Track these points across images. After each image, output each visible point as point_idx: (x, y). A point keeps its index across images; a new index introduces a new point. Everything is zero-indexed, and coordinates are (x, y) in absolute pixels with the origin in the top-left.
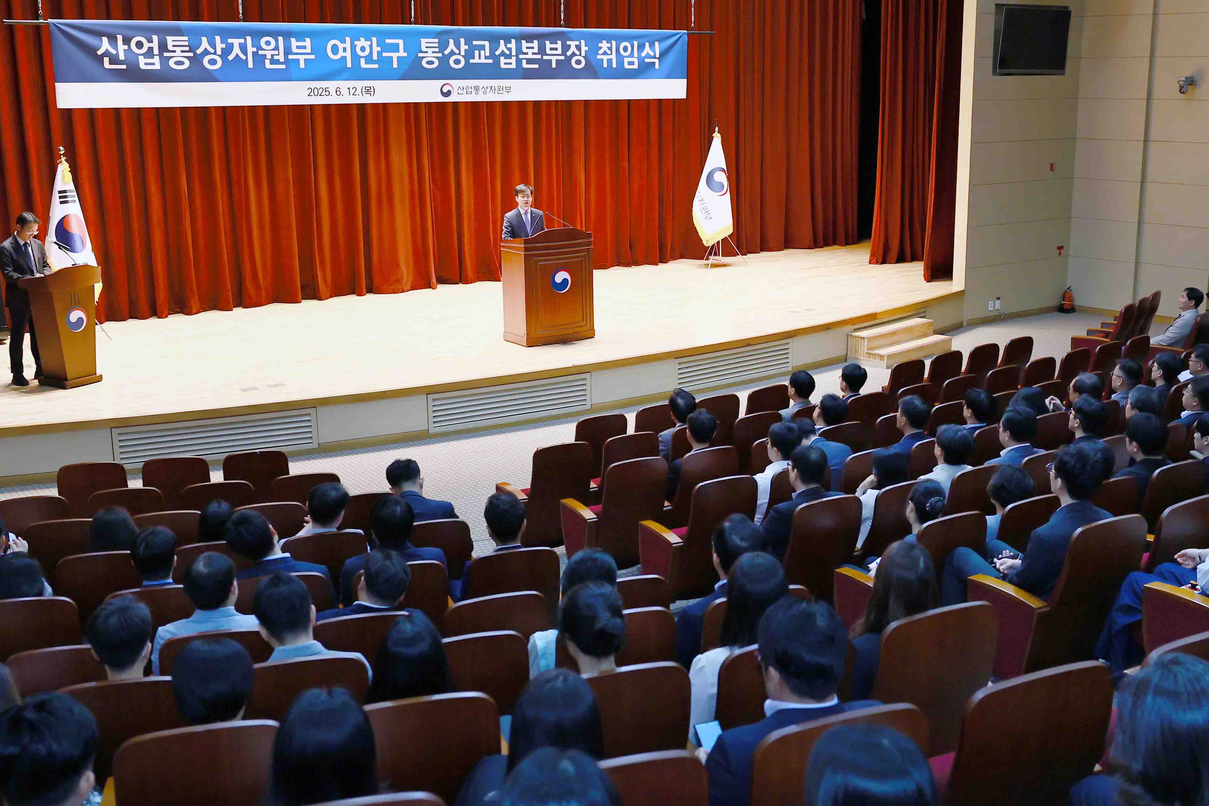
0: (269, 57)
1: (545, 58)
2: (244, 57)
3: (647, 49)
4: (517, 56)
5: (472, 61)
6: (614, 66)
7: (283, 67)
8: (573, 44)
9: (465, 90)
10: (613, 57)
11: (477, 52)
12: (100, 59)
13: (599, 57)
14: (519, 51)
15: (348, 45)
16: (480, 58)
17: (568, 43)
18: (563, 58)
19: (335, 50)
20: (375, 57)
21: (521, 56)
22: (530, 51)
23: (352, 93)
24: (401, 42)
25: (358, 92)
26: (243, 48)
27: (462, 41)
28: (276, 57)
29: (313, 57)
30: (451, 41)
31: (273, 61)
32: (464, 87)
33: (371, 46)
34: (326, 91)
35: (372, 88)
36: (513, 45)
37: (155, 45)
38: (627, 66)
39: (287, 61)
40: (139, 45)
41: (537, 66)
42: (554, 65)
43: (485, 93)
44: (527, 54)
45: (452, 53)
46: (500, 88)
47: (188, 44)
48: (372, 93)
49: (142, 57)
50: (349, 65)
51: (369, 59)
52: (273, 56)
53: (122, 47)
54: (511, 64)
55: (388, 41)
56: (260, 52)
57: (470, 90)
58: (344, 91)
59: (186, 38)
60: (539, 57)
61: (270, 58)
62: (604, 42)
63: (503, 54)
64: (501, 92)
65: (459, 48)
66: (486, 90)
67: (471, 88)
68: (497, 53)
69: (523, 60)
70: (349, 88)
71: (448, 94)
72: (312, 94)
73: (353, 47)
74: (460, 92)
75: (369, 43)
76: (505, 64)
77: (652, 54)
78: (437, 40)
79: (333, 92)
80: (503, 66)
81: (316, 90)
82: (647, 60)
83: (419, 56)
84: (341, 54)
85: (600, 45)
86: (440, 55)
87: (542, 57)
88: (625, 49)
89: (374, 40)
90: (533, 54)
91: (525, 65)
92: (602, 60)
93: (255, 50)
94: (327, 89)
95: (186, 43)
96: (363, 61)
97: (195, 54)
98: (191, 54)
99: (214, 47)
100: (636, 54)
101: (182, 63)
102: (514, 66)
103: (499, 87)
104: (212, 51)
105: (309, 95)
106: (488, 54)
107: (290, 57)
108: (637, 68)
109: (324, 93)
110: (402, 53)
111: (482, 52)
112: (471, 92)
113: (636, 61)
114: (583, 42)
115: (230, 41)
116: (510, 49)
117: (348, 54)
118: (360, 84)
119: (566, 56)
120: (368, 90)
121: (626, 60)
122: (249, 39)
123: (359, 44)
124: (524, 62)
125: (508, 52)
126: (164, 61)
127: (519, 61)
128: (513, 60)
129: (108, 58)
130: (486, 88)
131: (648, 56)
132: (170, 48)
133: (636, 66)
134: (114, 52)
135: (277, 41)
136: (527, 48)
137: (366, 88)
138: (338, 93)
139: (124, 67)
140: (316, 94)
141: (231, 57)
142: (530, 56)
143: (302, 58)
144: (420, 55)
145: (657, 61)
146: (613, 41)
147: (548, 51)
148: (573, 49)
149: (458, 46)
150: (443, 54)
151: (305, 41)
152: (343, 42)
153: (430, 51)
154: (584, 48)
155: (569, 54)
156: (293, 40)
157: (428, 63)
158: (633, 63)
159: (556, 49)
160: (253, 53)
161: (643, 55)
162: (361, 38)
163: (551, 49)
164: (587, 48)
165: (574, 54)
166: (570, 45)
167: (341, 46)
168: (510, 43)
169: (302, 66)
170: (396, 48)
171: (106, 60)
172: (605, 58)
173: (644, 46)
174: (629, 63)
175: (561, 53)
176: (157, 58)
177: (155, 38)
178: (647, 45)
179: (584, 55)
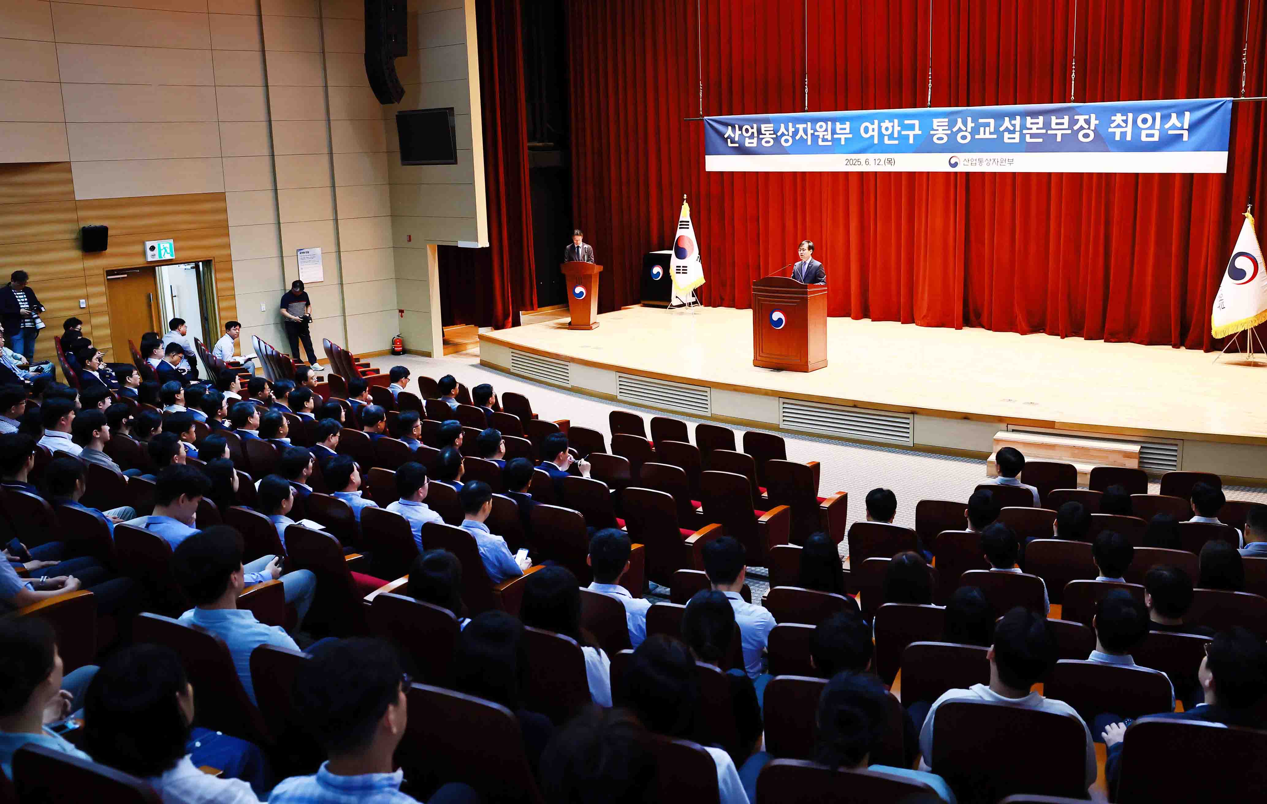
0: (821, 136)
1: (1050, 132)
2: (805, 137)
3: (1174, 119)
4: (1021, 131)
5: (977, 137)
6: (1129, 138)
7: (830, 143)
8: (1081, 118)
9: (970, 162)
10: (1129, 130)
11: (982, 129)
12: (726, 140)
13: (1110, 130)
14: (1023, 127)
15: (876, 126)
16: (985, 134)
17: (1076, 117)
18: (1069, 132)
19: (866, 130)
20: (896, 135)
21: (1025, 132)
22: (1034, 127)
23: (876, 164)
24: (916, 123)
25: (882, 162)
26: (805, 131)
27: (969, 119)
28: (826, 137)
29: (850, 136)
30: (960, 120)
31: (824, 140)
32: (970, 160)
33: (893, 127)
34: (858, 162)
35: (893, 160)
36: (1017, 121)
37: (755, 130)
38: (1144, 138)
39: (833, 140)
40: (747, 131)
41: (1041, 140)
42: (1059, 139)
43: (988, 165)
44: (1031, 129)
45: (960, 130)
48: (893, 164)
50: (876, 141)
51: (891, 137)
52: (824, 135)
53: (738, 132)
54: (1015, 138)
55: (906, 122)
56: (816, 134)
57: (974, 162)
58: (872, 162)
59: (772, 125)
60: (1044, 131)
61: (823, 137)
62: (1119, 115)
63: (1007, 130)
64: (1003, 164)
66: (989, 162)
67: (976, 160)
68: (1002, 129)
69: (1027, 135)
70: (875, 159)
71: (956, 165)
72: (848, 163)
73: (880, 127)
74: (966, 163)
75: (892, 124)
76: (1009, 138)
77: (1179, 125)
78: (947, 120)
79: (863, 162)
80: (1006, 140)
82: (1170, 132)
84: (870, 133)
85: (1113, 118)
86: (949, 132)
87: (1047, 131)
88: (1145, 121)
89: (895, 122)
90: (1037, 129)
91: (1028, 139)
92: (1115, 133)
93: (812, 132)
94: (859, 160)
95: (772, 129)
96: (886, 138)
97: (777, 136)
98: (775, 136)
99: (788, 131)
100: (1157, 125)
101: (768, 142)
102: (1017, 140)
103: (1002, 160)
104: (787, 133)
105: (846, 165)
106: (992, 130)
107: (835, 136)
108: (1157, 140)
109: (856, 164)
110: (917, 131)
111: (987, 129)
112: (976, 163)
113: (1157, 134)
114: (1093, 116)
115: (798, 126)
116: (1014, 126)
117: (876, 134)
118: (883, 156)
119: (1072, 130)
120: (890, 161)
121: (1144, 133)
122: (809, 124)
123: (884, 125)
124: (1028, 136)
125: (1012, 128)
126: (760, 140)
127: (1022, 136)
128: (1017, 135)
130: (989, 160)
131: (1174, 127)
132: (763, 132)
133: (1156, 138)
134: (733, 135)
135: (827, 124)
136: (1032, 124)
137: (888, 160)
138: (867, 163)
139: (737, 145)
140: (851, 164)
141: (797, 138)
142: (1034, 131)
143: (843, 137)
144: (932, 132)
145: (1185, 132)
146: (1129, 114)
147: (1054, 126)
148: (1082, 123)
149: (965, 125)
150: (952, 131)
151: (845, 124)
152: (873, 124)
153: (940, 128)
154: (1094, 122)
155: (1076, 128)
156: (838, 124)
157: (939, 139)
158: (1152, 136)
159: (1063, 124)
160: (811, 134)
161: (1167, 126)
162: (886, 121)
163: (1057, 124)
164: (1097, 122)
165: (1082, 128)
166: (1078, 120)
167: (871, 127)
168: (1015, 119)
169: (843, 142)
170: (912, 128)
171: (729, 140)
172: (1118, 131)
173: (1169, 117)
174: (1148, 136)
175: (1067, 127)
176: (756, 139)
177: (755, 126)
178: (1174, 115)
179: (1094, 129)
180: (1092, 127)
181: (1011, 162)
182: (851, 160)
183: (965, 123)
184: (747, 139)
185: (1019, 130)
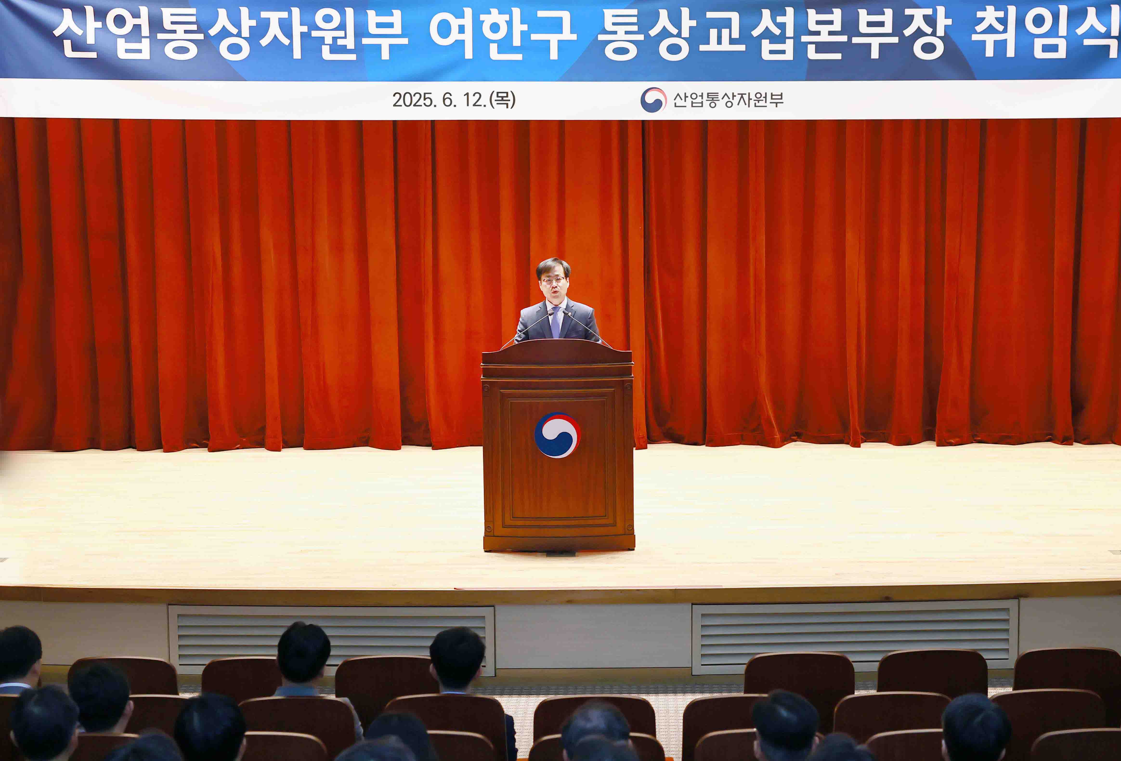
0: (329, 40)
1: (856, 40)
2: (286, 41)
3: (1092, 19)
4: (796, 38)
5: (703, 48)
6: (1011, 53)
7: (353, 57)
8: (918, 14)
9: (689, 100)
10: (1010, 36)
11: (713, 33)
12: (59, 42)
13: (975, 37)
14: (801, 28)
15: (468, 21)
16: (719, 42)
17: (908, 12)
18: (895, 40)
19: (444, 29)
20: (517, 42)
21: (805, 39)
22: (824, 29)
23: (472, 103)
24: (566, 16)
25: (485, 100)
26: (286, 27)
27: (685, 12)
28: (340, 42)
29: (405, 41)
30: (663, 13)
31: (335, 49)
32: (688, 95)
33: (510, 24)
34: (425, 99)
35: (510, 95)
36: (789, 18)
37: (144, 21)
38: (1039, 54)
39: (359, 49)
40: (120, 21)
41: (838, 56)
42: (875, 54)
43: (729, 105)
44: (818, 33)
45: (665, 34)
46: (760, 97)
47: (195, 21)
48: (510, 104)
49: (123, 40)
50: (469, 54)
51: (505, 45)
52: (335, 39)
53: (92, 24)
54: (783, 52)
55: (541, 14)
56: (315, 34)
57: (699, 99)
58: (458, 99)
59: (193, 11)
60: (844, 38)
61: (331, 43)
62: (990, 8)
63: (767, 34)
64: (762, 103)
65: (678, 25)
66: (731, 100)
67: (702, 96)
68: (756, 33)
69: (809, 46)
70: (467, 94)
71: (657, 105)
72: (401, 102)
73: (477, 25)
74: (679, 102)
75: (507, 17)
76: (772, 52)
77: (1102, 29)
78: (635, 12)
79: (437, 99)
80: (766, 56)
81: (408, 97)
82: (1087, 42)
83: (599, 39)
84: (455, 36)
85: (980, 14)
86: (641, 37)
87: (850, 39)
88: (1039, 21)
89: (516, 12)
90: (831, 33)
91: (812, 54)
92: (984, 42)
93: (305, 29)
94: (427, 96)
95: (193, 19)
96: (493, 48)
97: (207, 36)
98: (200, 36)
99: (238, 25)
100: (1063, 29)
101: (184, 50)
102: (789, 56)
103: (758, 95)
104: (235, 31)
105: (395, 105)
106: (736, 35)
107: (365, 41)
108: (1064, 56)
109: (421, 103)
110: (567, 35)
111: (725, 32)
112: (702, 103)
113: (1062, 44)
114: (941, 10)
115: (264, 15)
116: (782, 26)
117: (468, 37)
118: (486, 88)
119: (901, 36)
120: (503, 98)
121: (1039, 43)
122: (296, 12)
123: (487, 20)
124: (811, 48)
125: (777, 32)
126: (158, 46)
127: (800, 48)
128: (789, 46)
129: (70, 40)
130: (731, 96)
131: (1092, 33)
132: (167, 26)
133: (1062, 54)
134: (79, 32)
135: (343, 14)
136: (818, 23)
137: (500, 95)
138: (448, 102)
139: (93, 55)
140: (408, 103)
141: (265, 42)
142: (825, 38)
143: (385, 44)
144: (601, 37)
145: (1114, 44)
146: (1009, 7)
147: (863, 28)
148: (919, 22)
149: (676, 22)
150: (647, 36)
151: (392, 15)
152: (461, 15)
153: (621, 30)
154: (943, 22)
155: (908, 32)
156: (371, 13)
157: (617, 51)
158: (1054, 48)
159: (881, 24)
160: (302, 34)
161: (1080, 31)
162: (492, 10)
163: (870, 24)
164: (949, 22)
165: (919, 33)
166: (912, 17)
167: (455, 23)
168: (784, 14)
169: (385, 55)
170: (556, 26)
171: (67, 44)
172: (990, 39)
173: (1083, 14)
174: (1046, 48)
175: (890, 31)
176: (146, 42)
177: (144, 11)
178: (1092, 11)
179: (943, 35)
180: (940, 32)
181: (778, 99)
182: (408, 96)
183: (676, 20)
184: (121, 42)
185: (792, 35)
